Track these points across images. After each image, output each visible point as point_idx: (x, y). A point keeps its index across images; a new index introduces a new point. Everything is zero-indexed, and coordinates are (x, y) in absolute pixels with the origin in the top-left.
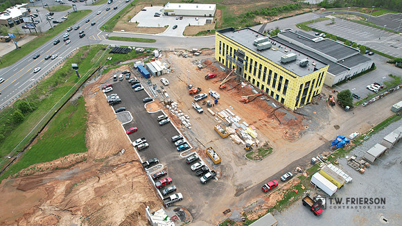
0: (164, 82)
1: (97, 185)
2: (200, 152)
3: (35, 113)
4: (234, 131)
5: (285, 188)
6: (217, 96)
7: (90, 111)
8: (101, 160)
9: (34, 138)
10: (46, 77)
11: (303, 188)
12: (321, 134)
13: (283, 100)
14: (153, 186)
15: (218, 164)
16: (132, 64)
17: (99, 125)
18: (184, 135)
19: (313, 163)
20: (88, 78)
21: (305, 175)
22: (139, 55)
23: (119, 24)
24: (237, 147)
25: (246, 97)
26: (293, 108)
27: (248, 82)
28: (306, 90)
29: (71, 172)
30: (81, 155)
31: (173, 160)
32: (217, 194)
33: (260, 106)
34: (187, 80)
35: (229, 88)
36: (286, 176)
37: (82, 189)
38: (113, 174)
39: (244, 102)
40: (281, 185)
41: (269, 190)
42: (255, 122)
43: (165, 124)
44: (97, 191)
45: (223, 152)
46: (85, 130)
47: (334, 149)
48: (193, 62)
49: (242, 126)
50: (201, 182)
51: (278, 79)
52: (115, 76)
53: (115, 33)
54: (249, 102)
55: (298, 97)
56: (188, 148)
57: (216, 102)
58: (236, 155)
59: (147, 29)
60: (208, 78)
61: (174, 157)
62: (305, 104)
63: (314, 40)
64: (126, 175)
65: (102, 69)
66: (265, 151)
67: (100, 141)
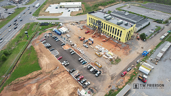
0: (68, 36)
1: (51, 84)
2: (92, 64)
3: (11, 55)
4: (103, 54)
5: (130, 74)
6: (92, 40)
7: (38, 52)
8: (49, 73)
9: (14, 66)
10: (13, 39)
11: (136, 73)
12: (137, 51)
13: (120, 39)
14: (76, 81)
15: (101, 68)
16: (52, 30)
17: (44, 57)
18: (83, 57)
19: (137, 63)
20: (33, 38)
21: (136, 68)
22: (53, 25)
23: (40, 13)
24: (106, 60)
25: (104, 40)
28: (129, 34)
29: (36, 79)
30: (39, 71)
31: (81, 68)
32: (104, 80)
33: (111, 43)
34: (77, 35)
35: (96, 36)
36: (129, 69)
37: (44, 86)
38: (57, 78)
40: (128, 73)
41: (124, 75)
42: (111, 49)
43: (74, 54)
44: (52, 86)
45: (101, 62)
46: (38, 60)
47: (144, 57)
48: (78, 27)
49: (106, 51)
50: (96, 76)
51: (117, 31)
52: (45, 35)
53: (40, 17)
54: (106, 41)
55: (126, 37)
56: (86, 63)
57: (93, 42)
58: (107, 63)
59: (54, 14)
60: (86, 33)
61: (82, 67)
62: (128, 40)
63: (125, 14)
64: (63, 78)
65: (38, 33)
66: (118, 60)
67: (47, 64)
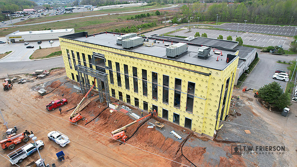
6: (65, 139)
27: (119, 102)
35: (88, 119)
51: (172, 85)
57: (61, 156)
62: (224, 118)
63: (185, 39)
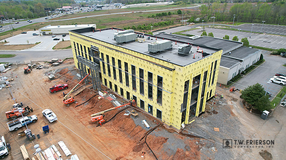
6: (53, 117)
13: (159, 113)
26: (178, 125)
28: (195, 92)
33: (122, 129)
35: (80, 102)
39: (97, 123)
48: (46, 73)
51: (146, 78)
54: (103, 123)
55: (184, 105)
62: (197, 114)
63: (190, 37)
